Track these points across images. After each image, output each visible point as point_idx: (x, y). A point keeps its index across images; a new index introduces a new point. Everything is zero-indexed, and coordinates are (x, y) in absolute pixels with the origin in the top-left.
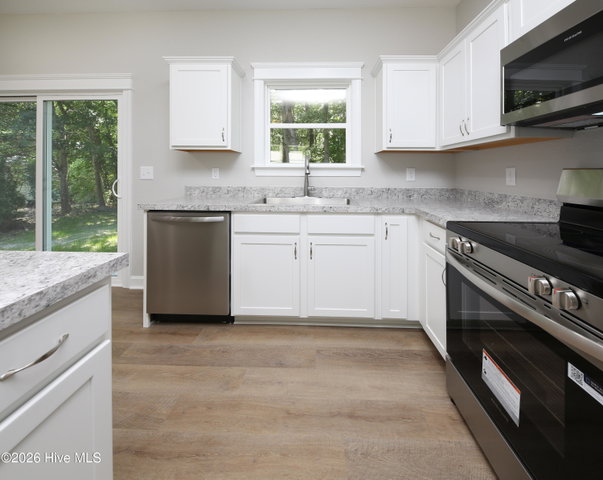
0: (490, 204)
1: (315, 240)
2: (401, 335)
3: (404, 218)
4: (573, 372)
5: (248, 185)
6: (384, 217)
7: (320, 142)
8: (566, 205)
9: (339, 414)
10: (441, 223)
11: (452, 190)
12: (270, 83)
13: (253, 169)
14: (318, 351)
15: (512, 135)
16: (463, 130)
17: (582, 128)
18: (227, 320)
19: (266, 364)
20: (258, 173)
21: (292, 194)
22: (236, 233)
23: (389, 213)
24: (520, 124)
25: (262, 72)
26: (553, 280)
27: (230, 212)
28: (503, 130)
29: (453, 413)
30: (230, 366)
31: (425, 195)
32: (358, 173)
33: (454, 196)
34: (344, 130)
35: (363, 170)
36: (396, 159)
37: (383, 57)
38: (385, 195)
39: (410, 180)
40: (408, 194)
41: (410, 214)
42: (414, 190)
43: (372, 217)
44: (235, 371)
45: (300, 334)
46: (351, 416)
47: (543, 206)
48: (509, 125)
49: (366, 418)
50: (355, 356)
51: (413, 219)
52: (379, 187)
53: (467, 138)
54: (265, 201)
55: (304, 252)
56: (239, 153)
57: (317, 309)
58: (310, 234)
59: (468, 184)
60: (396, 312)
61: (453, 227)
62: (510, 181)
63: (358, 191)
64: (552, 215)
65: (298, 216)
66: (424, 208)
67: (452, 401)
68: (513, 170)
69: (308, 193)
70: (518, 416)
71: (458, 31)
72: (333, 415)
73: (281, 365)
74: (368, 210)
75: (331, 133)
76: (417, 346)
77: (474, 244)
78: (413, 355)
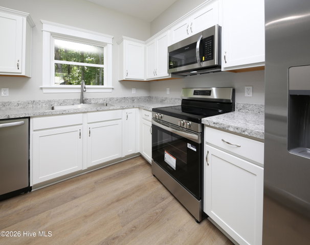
0: (162, 101)
1: (91, 126)
2: (133, 160)
3: (134, 109)
4: (189, 146)
5: (37, 99)
6: (126, 110)
7: (76, 73)
8: (183, 100)
9: (112, 203)
10: (150, 109)
11: (149, 97)
12: (55, 35)
13: (41, 88)
14: (95, 182)
15: (170, 77)
16: (155, 73)
17: (186, 76)
18: (28, 189)
19: (65, 202)
20: (45, 91)
21: (72, 103)
22: (34, 131)
23: (128, 108)
24: (173, 73)
25: (48, 27)
26: (184, 121)
27: (29, 118)
28: (168, 75)
29: (155, 179)
30: (37, 215)
31: (139, 99)
32: (111, 90)
33: (149, 99)
34: (103, 68)
35: (113, 89)
36: (127, 84)
37: (124, 37)
38: (123, 101)
39: (134, 93)
40: (133, 99)
41: (136, 108)
42: (135, 97)
43: (121, 110)
44: (43, 215)
45: (82, 179)
46: (118, 200)
47: (177, 101)
48: (169, 73)
49: (124, 198)
50: (114, 176)
51: (137, 109)
52: (120, 97)
53: (156, 77)
54: (53, 108)
55: (85, 133)
56: (30, 78)
57: (93, 162)
58: (89, 123)
59: (155, 94)
60: (131, 151)
61: (154, 110)
62: (168, 93)
63: (110, 99)
64: (179, 103)
65: (82, 114)
66: (142, 105)
67: (154, 176)
68: (169, 89)
69: (83, 101)
70: (175, 166)
71: (151, 36)
72: (109, 205)
73: (75, 198)
74: (119, 107)
75: (86, 68)
76: (140, 162)
77: (162, 115)
78: (139, 166)
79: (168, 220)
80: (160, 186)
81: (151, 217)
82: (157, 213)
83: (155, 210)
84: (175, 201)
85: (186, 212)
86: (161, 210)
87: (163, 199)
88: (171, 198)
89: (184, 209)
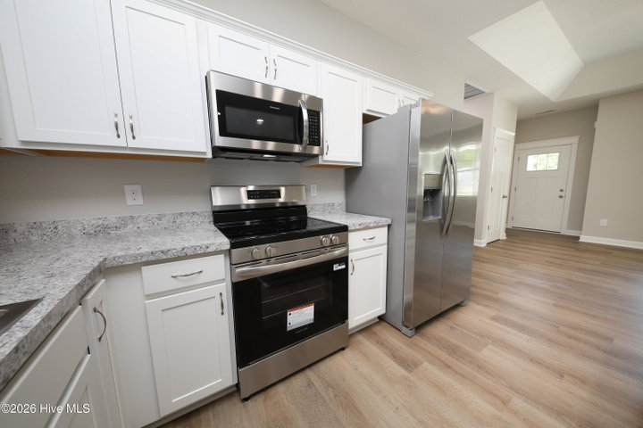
0: (99, 233)
4: (336, 267)
70: (312, 317)
79: (344, 380)
80: (280, 388)
81: (342, 405)
82: (335, 396)
83: (330, 398)
84: (314, 368)
85: (331, 358)
86: (330, 390)
87: (310, 384)
88: (309, 373)
89: (328, 359)
